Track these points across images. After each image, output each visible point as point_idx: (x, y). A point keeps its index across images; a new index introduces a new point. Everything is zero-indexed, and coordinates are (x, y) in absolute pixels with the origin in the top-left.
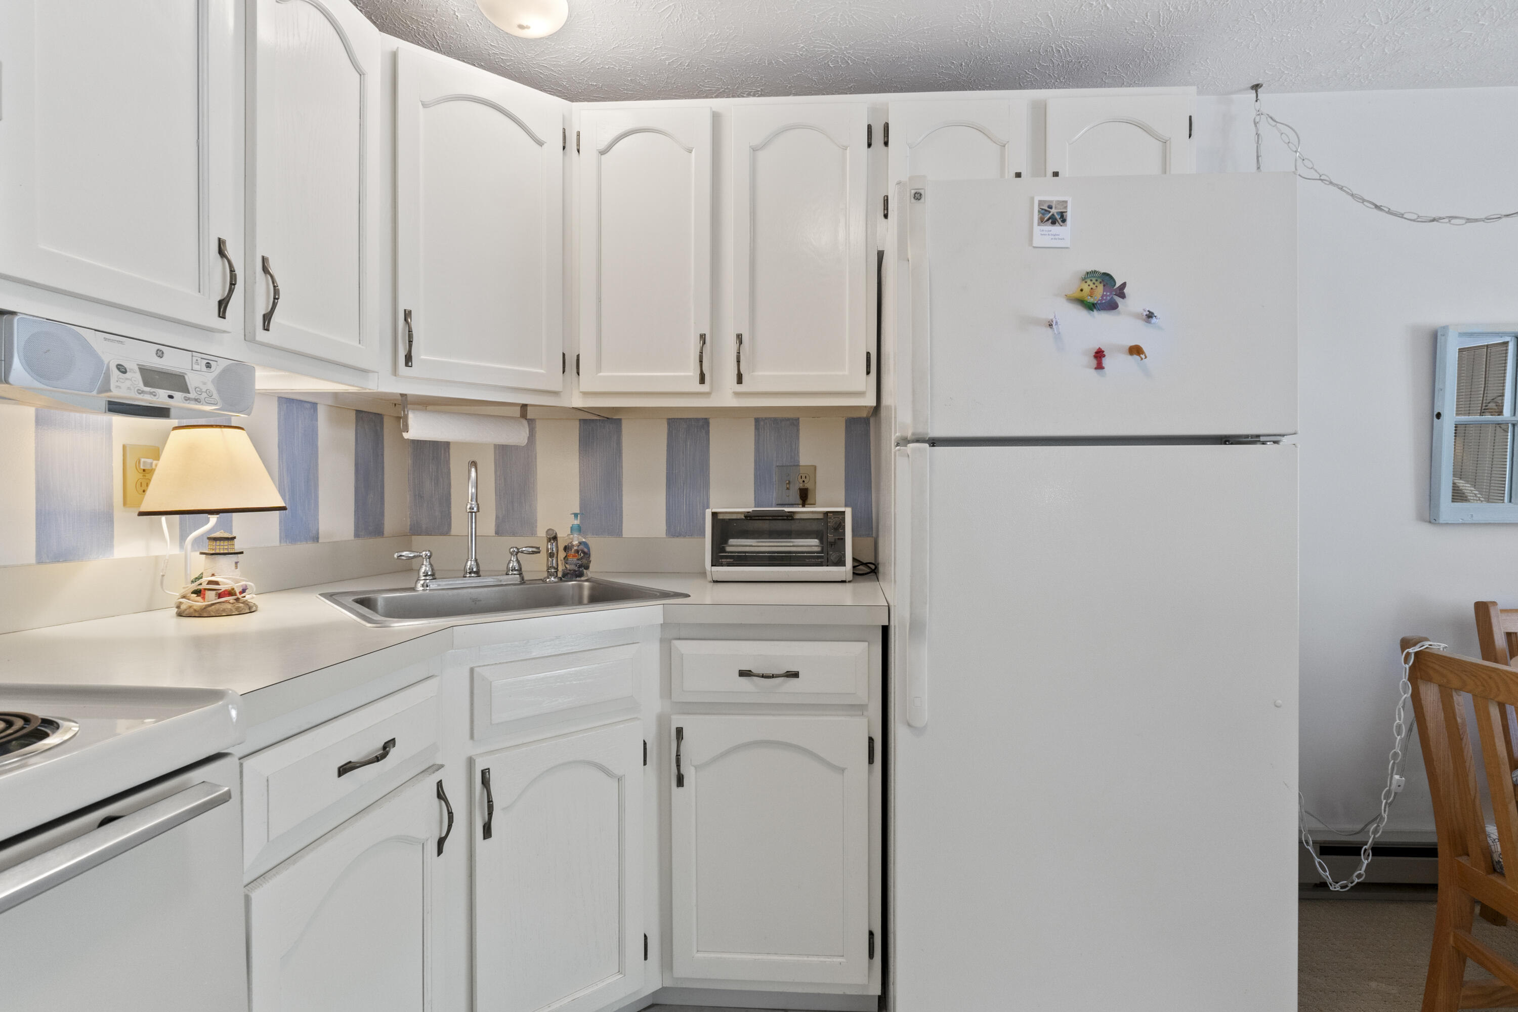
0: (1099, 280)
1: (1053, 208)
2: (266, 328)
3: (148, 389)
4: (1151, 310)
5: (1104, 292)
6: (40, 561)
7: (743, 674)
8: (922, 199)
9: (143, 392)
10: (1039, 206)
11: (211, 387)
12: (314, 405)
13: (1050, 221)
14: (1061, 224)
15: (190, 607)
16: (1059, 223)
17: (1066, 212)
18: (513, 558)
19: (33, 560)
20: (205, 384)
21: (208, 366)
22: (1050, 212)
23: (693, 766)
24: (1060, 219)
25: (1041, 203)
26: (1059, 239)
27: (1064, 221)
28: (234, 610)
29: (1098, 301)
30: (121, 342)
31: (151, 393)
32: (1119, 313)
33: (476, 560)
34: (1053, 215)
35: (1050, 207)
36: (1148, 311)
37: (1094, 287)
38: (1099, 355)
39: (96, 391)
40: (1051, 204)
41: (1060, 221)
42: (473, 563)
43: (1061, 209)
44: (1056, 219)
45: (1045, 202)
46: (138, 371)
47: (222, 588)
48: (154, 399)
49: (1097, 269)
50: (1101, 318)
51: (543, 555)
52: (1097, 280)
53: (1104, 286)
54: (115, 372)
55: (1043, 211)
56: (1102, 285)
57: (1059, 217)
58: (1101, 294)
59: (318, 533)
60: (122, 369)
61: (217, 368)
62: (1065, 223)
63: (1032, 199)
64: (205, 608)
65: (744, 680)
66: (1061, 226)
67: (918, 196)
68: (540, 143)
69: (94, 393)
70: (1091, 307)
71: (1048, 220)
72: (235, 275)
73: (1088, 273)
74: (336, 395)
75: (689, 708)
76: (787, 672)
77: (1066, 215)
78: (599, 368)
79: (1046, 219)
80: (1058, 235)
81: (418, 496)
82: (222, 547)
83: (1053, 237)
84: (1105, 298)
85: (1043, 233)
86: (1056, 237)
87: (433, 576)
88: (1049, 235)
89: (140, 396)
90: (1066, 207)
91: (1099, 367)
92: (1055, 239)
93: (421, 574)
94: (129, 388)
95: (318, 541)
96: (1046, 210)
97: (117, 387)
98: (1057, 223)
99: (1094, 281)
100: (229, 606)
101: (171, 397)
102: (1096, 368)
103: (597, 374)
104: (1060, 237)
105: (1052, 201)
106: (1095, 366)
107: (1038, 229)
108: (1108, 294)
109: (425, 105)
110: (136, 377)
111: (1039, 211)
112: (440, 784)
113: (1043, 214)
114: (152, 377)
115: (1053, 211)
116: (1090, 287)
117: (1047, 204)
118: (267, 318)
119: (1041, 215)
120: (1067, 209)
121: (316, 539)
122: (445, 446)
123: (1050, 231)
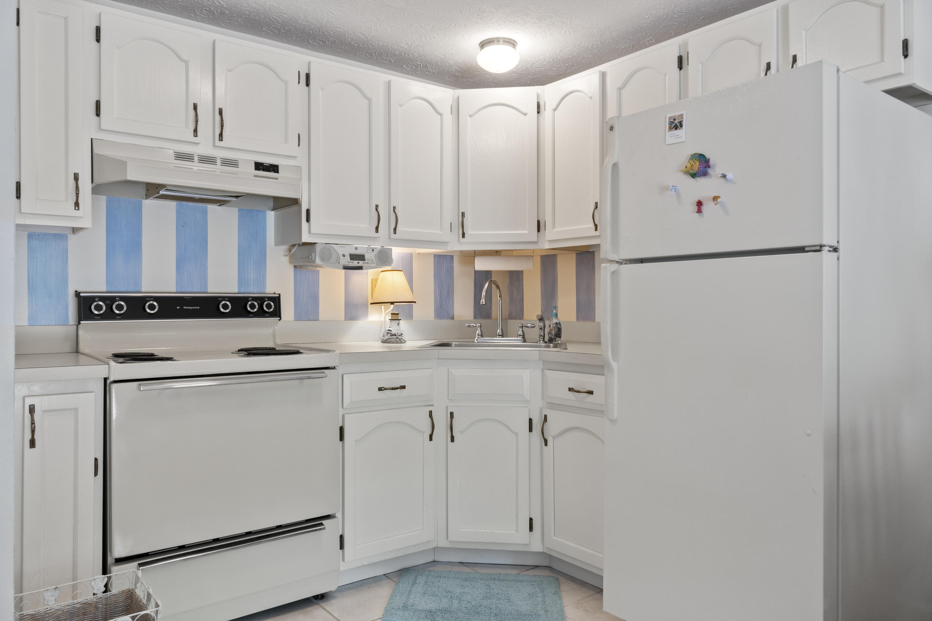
0: (697, 159)
1: (676, 120)
2: (395, 233)
3: (351, 261)
4: (724, 173)
5: (699, 166)
6: (346, 320)
7: (570, 390)
8: (613, 130)
9: (349, 262)
10: (669, 120)
11: (373, 258)
12: (452, 257)
13: (675, 128)
14: (680, 128)
15: (383, 339)
16: (679, 128)
17: (683, 121)
18: (521, 330)
19: (343, 319)
20: (371, 257)
21: (373, 250)
22: (674, 123)
23: (551, 436)
24: (679, 125)
25: (670, 118)
26: (679, 138)
27: (681, 126)
28: (395, 341)
29: (696, 172)
30: (344, 247)
31: (352, 262)
32: (711, 176)
33: (502, 329)
34: (676, 124)
35: (675, 120)
36: (722, 174)
37: (693, 163)
38: (699, 204)
39: (337, 263)
40: (675, 118)
41: (679, 127)
42: (500, 331)
43: (680, 120)
44: (678, 126)
45: (672, 117)
46: (349, 256)
47: (393, 332)
48: (353, 264)
49: (697, 152)
50: (701, 181)
51: (537, 328)
52: (696, 159)
53: (699, 162)
54: (342, 257)
55: (671, 123)
56: (698, 161)
57: (679, 124)
58: (698, 167)
59: (454, 316)
60: (344, 256)
61: (376, 251)
62: (682, 127)
63: (666, 116)
64: (386, 340)
65: (570, 393)
66: (680, 129)
67: (612, 128)
68: (525, 114)
69: (337, 264)
70: (694, 176)
71: (673, 127)
72: (380, 217)
73: (691, 155)
74: (461, 252)
75: (553, 406)
76: (588, 391)
77: (683, 123)
78: (554, 227)
79: (672, 127)
80: (678, 135)
81: (512, 299)
82: (394, 317)
83: (676, 137)
84: (700, 169)
85: (671, 136)
86: (678, 137)
87: (482, 336)
88: (674, 136)
89: (349, 264)
90: (682, 118)
91: (699, 211)
92: (677, 138)
93: (477, 335)
94: (345, 262)
95: (454, 319)
96: (672, 122)
97: (342, 261)
98: (678, 129)
99: (694, 160)
100: (393, 340)
101: (358, 263)
102: (697, 212)
103: (552, 230)
104: (680, 136)
105: (675, 116)
106: (697, 211)
107: (668, 134)
108: (701, 166)
109: (470, 116)
110: (348, 258)
111: (669, 123)
112: (431, 412)
113: (671, 125)
114: (353, 257)
115: (676, 121)
116: (691, 164)
117: (673, 119)
118: (395, 229)
119: (670, 125)
120: (683, 119)
121: (453, 318)
122: (521, 272)
123: (674, 134)
